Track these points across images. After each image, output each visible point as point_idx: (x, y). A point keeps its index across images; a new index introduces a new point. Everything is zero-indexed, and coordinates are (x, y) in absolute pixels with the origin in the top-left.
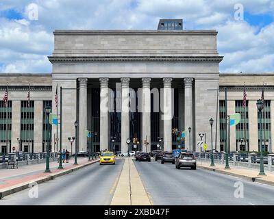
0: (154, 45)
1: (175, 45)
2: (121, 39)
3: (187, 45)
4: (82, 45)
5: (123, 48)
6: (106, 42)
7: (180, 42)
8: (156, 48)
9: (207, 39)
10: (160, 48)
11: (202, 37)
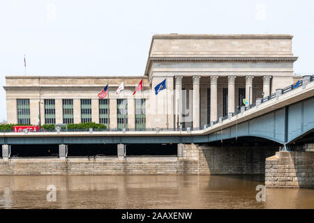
0: (239, 48)
1: (257, 47)
2: (211, 42)
3: (266, 48)
4: (177, 47)
5: (212, 50)
6: (198, 45)
7: (261, 45)
8: (240, 50)
9: (284, 43)
10: (243, 50)
11: (280, 40)
